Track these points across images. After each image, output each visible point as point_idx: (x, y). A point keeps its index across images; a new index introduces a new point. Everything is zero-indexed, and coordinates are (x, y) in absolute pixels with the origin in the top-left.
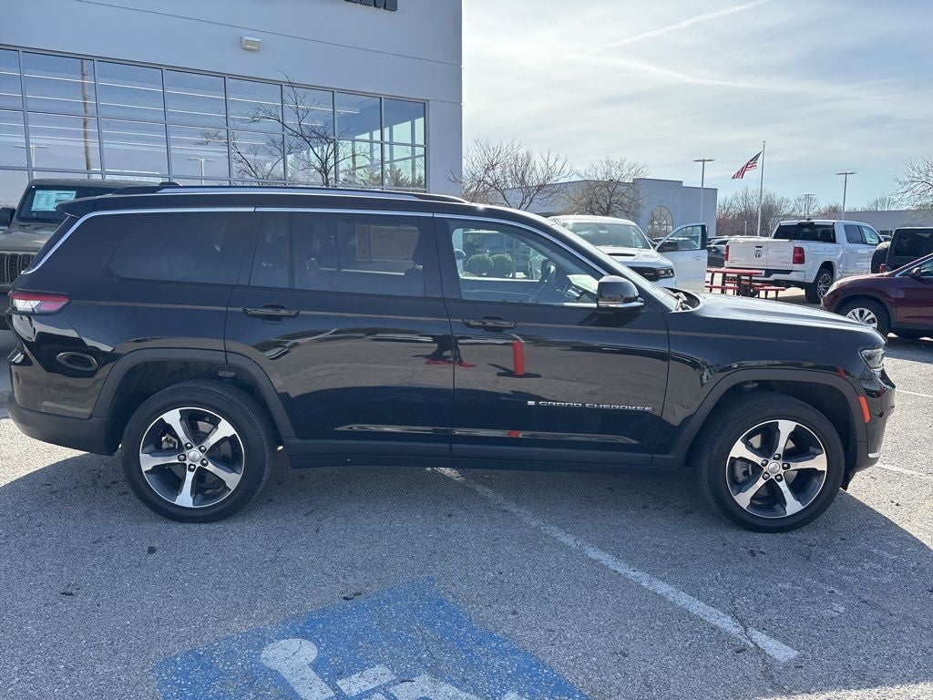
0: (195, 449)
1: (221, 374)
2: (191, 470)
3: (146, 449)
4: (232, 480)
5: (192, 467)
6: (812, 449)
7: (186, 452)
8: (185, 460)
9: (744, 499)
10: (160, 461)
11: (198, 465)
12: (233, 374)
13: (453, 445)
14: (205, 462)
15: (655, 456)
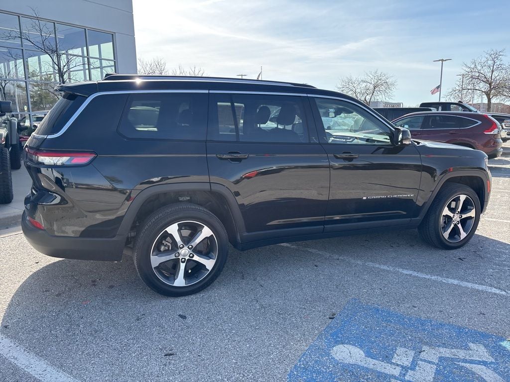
0: (186, 248)
1: (181, 199)
2: (183, 262)
3: (154, 253)
4: (209, 264)
5: (183, 260)
6: (469, 207)
7: (180, 251)
8: (179, 256)
9: (446, 235)
10: (164, 259)
11: (187, 258)
12: (189, 198)
13: (325, 226)
14: (191, 255)
15: (412, 219)
